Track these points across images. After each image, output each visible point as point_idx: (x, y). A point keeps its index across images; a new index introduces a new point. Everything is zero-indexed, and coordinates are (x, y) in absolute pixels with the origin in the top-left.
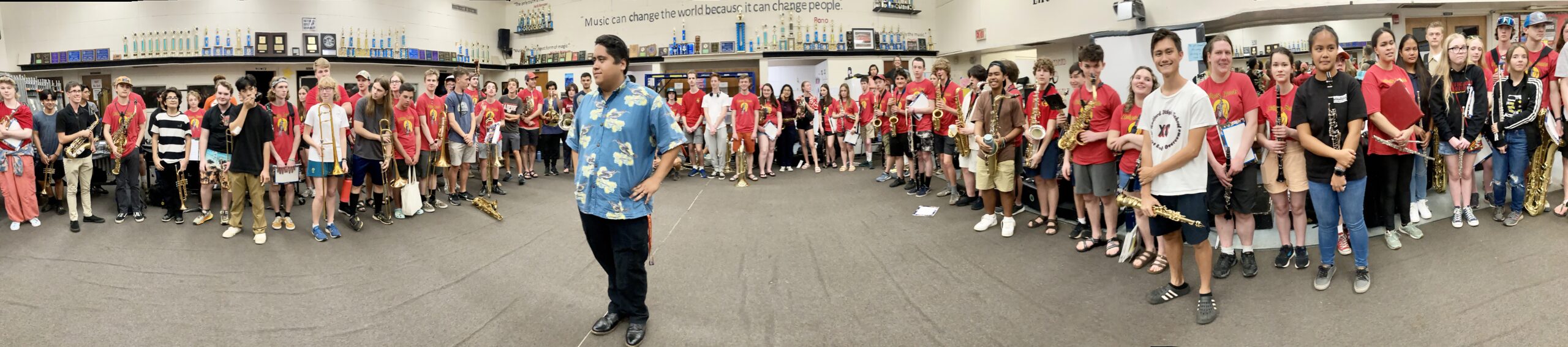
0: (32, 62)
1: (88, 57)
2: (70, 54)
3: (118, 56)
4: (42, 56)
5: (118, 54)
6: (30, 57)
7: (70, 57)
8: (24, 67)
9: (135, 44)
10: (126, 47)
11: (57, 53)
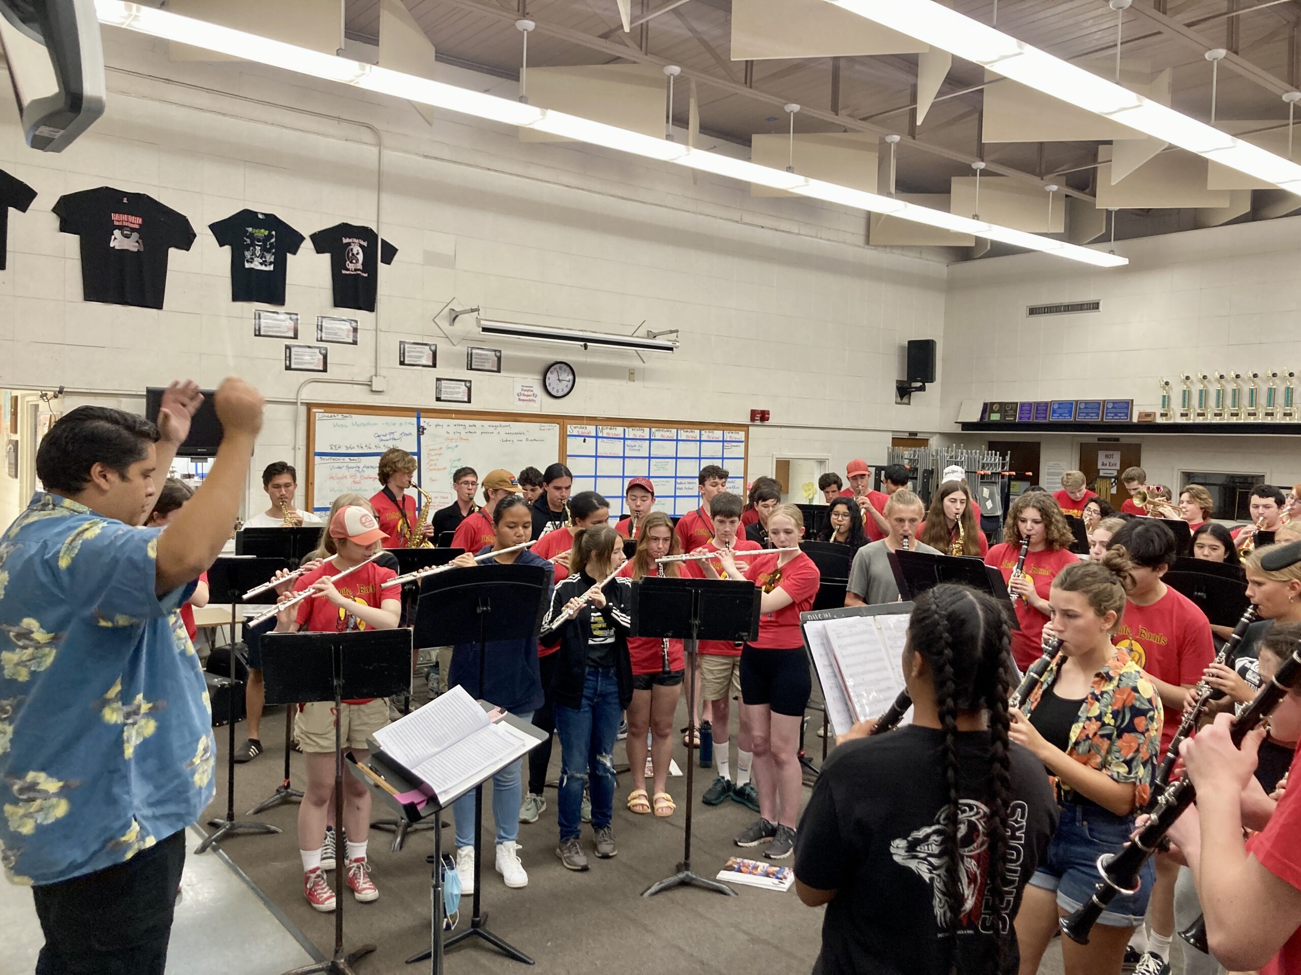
0: (982, 417)
1: (1087, 414)
2: (1056, 406)
3: (1148, 415)
4: (1003, 407)
5: (1149, 410)
6: (980, 408)
7: (1054, 412)
8: (966, 426)
9: (1186, 395)
10: (1166, 401)
11: (1030, 404)
